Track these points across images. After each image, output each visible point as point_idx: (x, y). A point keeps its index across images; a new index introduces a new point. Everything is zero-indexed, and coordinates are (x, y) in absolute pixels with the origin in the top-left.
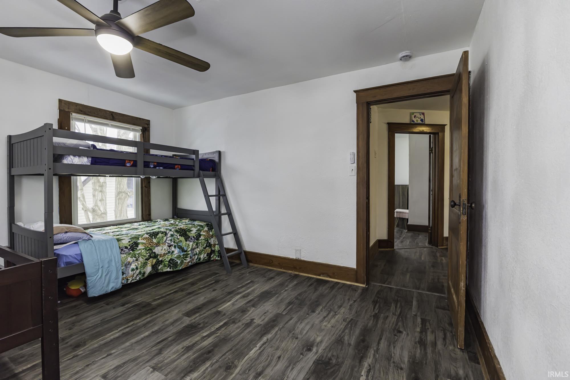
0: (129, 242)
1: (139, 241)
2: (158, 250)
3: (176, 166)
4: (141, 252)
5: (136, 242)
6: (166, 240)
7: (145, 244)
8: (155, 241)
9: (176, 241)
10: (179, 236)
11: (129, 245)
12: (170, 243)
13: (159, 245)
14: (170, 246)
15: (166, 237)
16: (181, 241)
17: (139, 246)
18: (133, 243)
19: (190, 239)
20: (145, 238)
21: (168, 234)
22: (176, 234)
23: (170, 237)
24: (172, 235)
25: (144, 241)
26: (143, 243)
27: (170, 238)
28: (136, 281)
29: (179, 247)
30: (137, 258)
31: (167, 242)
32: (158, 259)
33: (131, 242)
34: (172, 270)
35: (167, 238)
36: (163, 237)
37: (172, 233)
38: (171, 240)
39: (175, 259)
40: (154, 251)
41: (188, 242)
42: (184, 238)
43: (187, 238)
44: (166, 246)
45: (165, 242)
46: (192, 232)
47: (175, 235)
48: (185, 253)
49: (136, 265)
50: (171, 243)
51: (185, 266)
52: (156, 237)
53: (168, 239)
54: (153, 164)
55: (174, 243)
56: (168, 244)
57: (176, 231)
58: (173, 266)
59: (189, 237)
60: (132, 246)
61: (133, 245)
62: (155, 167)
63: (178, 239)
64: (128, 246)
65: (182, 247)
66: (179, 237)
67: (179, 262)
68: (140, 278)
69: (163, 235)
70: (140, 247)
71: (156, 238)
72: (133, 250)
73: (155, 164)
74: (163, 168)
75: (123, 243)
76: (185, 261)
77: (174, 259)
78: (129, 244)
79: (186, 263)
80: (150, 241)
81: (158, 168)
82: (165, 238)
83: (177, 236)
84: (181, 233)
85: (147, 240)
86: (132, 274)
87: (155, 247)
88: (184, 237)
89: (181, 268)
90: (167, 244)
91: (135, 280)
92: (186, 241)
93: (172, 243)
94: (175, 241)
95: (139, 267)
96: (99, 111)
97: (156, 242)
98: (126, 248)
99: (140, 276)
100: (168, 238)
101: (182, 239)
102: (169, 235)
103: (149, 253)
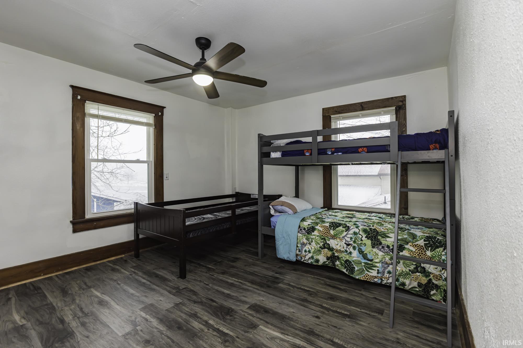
0: (309, 225)
1: (316, 227)
2: (333, 243)
3: (360, 150)
4: (315, 238)
5: (314, 227)
6: (346, 236)
7: (321, 232)
8: (332, 232)
9: (358, 242)
10: (366, 237)
11: (308, 228)
12: (348, 241)
13: (334, 238)
14: (348, 245)
15: (347, 232)
16: (365, 245)
17: (315, 231)
18: (311, 227)
19: (380, 247)
20: (323, 226)
21: (350, 230)
22: (362, 234)
23: (352, 234)
24: (355, 233)
25: (321, 229)
26: (319, 230)
27: (351, 236)
28: (307, 263)
29: (360, 250)
30: (310, 242)
31: (345, 239)
32: (334, 253)
33: (310, 226)
34: (347, 273)
35: (347, 234)
36: (342, 231)
37: (357, 230)
38: (351, 238)
39: (353, 263)
40: (328, 242)
41: (375, 250)
42: (372, 243)
43: (376, 243)
44: (343, 243)
45: (344, 237)
46: (388, 239)
47: (360, 235)
48: (369, 262)
49: (308, 248)
50: (350, 241)
51: (365, 278)
52: (336, 228)
53: (348, 236)
54: (330, 150)
55: (354, 243)
56: (346, 241)
57: (365, 231)
58: (349, 270)
59: (381, 243)
60: (309, 229)
61: (311, 229)
62: (333, 153)
63: (362, 240)
64: (306, 228)
65: (364, 253)
66: (364, 238)
67: (356, 269)
68: (311, 262)
69: (344, 229)
70: (316, 233)
71: (334, 230)
72: (308, 233)
73: (332, 150)
74: (342, 153)
75: (304, 224)
76: (366, 272)
77: (351, 261)
78: (308, 226)
79: (369, 276)
80: (327, 231)
81: (336, 154)
82: (345, 233)
83: (362, 236)
84: (369, 234)
85: (324, 228)
86: (305, 255)
87: (330, 239)
88: (372, 240)
89: (357, 277)
90: (344, 241)
91: (307, 261)
92: (373, 247)
93: (352, 242)
94: (356, 241)
95: (312, 251)
96: (350, 106)
97: (333, 234)
98: (304, 229)
99: (312, 260)
100: (349, 234)
101: (369, 242)
102: (351, 232)
103: (323, 242)
